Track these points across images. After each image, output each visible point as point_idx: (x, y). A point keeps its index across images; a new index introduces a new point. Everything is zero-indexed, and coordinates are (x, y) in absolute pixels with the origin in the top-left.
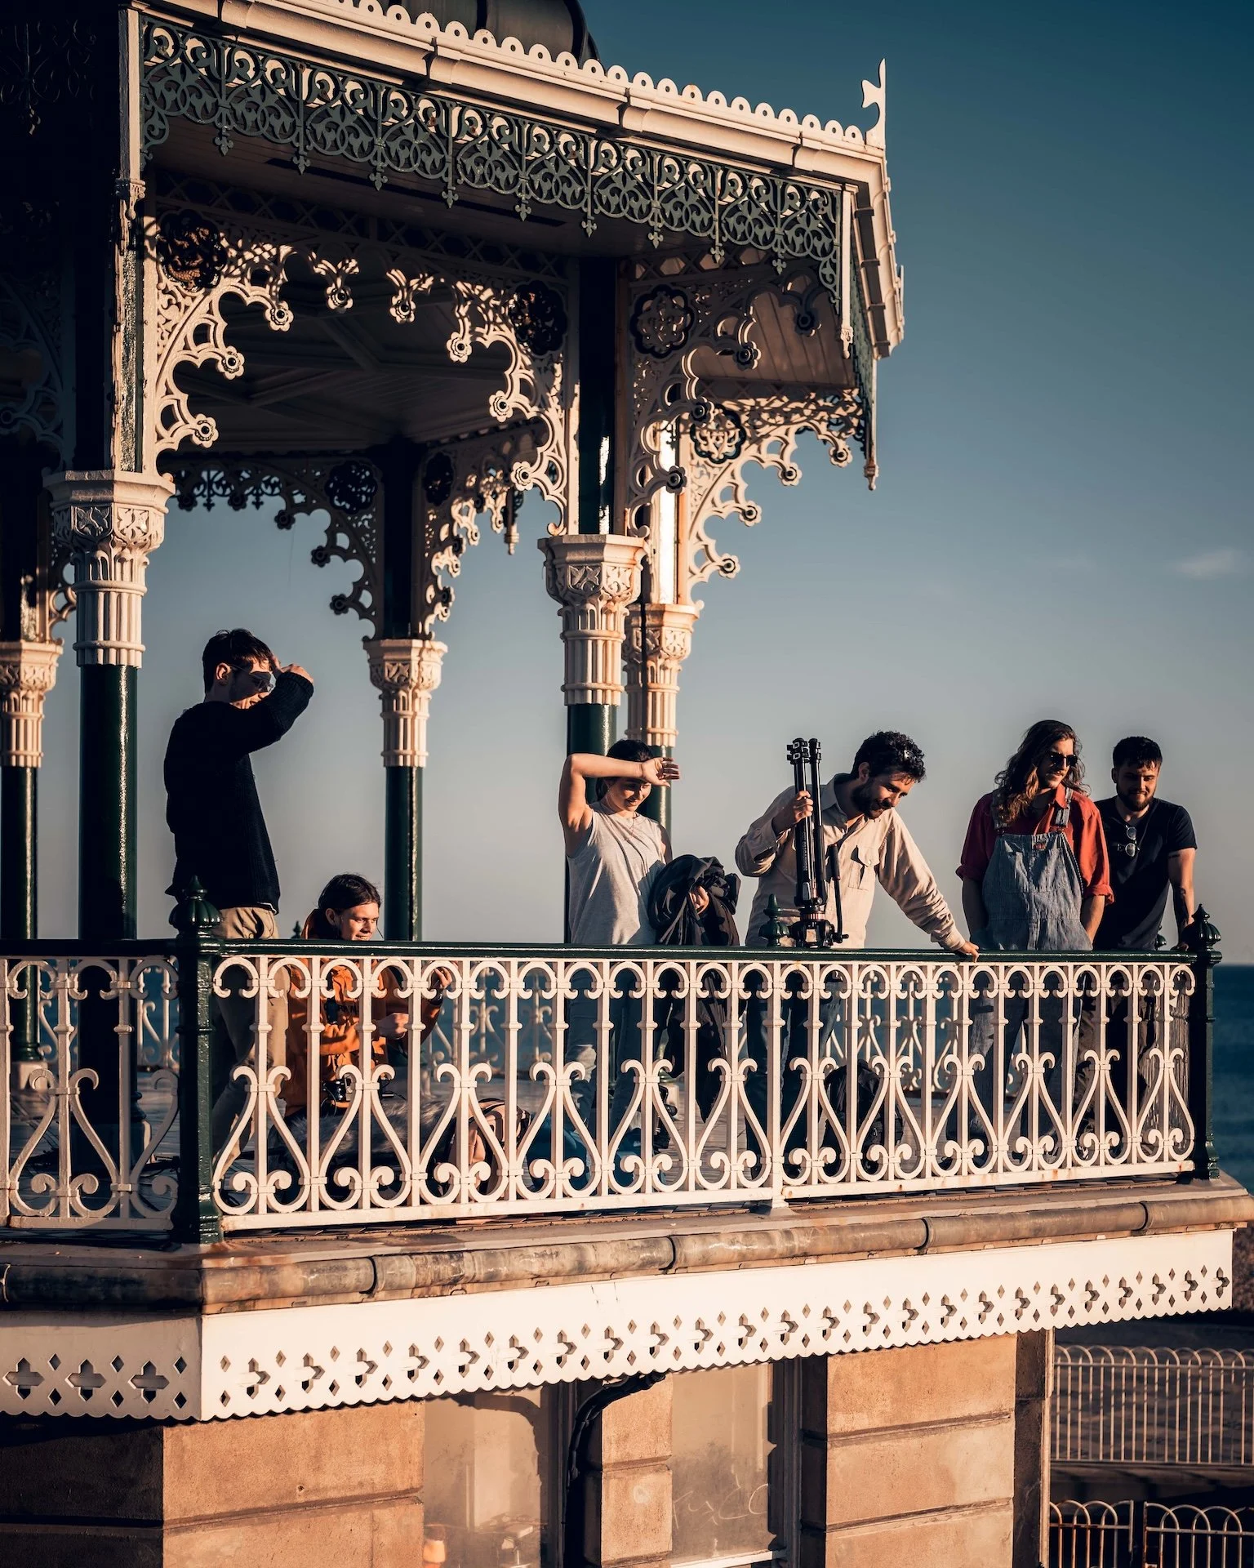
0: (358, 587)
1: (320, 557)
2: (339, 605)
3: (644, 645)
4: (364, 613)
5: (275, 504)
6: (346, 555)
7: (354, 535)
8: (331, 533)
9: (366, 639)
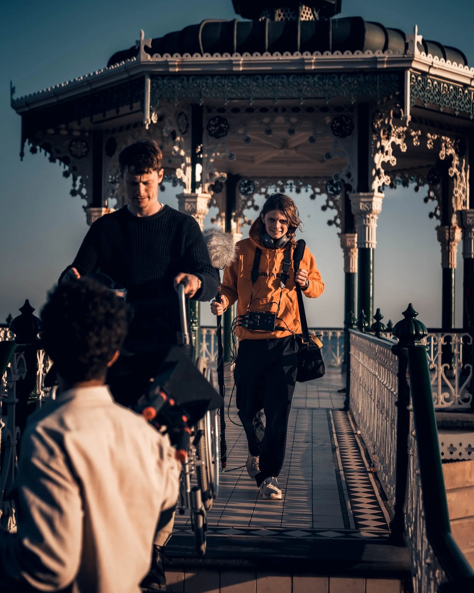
0: (336, 218)
1: (324, 208)
2: (330, 223)
3: (449, 238)
4: (337, 226)
5: (311, 192)
6: (332, 208)
7: (335, 202)
8: (327, 201)
9: (338, 234)
